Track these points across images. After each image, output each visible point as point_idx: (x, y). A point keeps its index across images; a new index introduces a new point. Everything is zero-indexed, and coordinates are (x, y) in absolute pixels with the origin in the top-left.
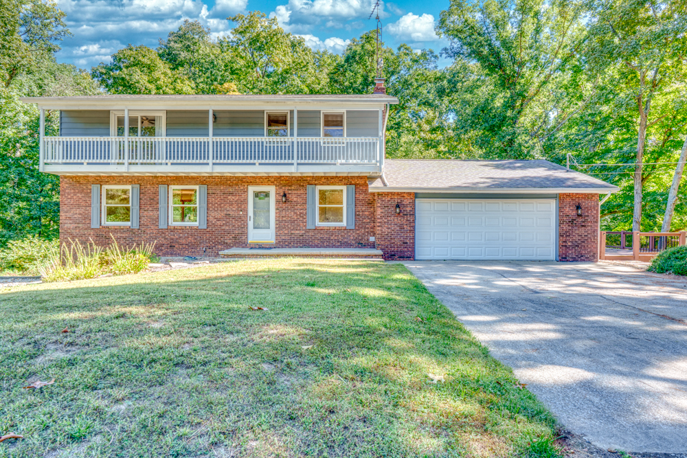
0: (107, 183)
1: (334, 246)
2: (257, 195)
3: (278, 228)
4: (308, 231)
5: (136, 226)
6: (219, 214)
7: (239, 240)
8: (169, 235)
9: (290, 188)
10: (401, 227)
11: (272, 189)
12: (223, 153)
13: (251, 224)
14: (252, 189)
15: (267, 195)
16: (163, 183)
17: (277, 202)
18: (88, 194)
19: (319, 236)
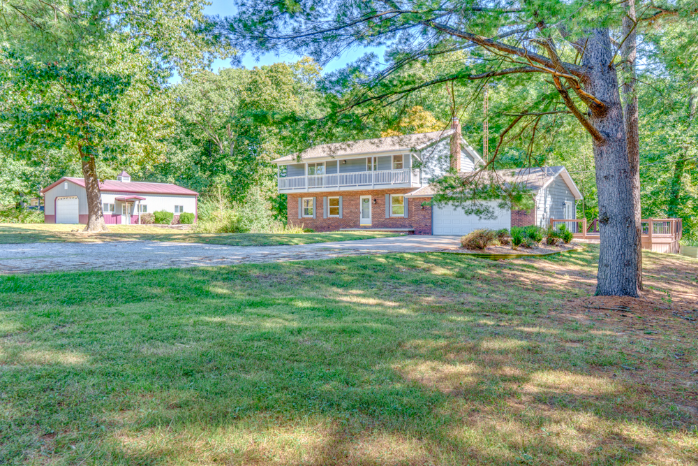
0: (304, 196)
1: (398, 227)
2: (364, 200)
3: (373, 218)
4: (386, 219)
5: (315, 218)
6: (347, 211)
7: (356, 225)
8: (327, 222)
9: (379, 197)
10: (424, 217)
11: (370, 197)
12: (344, 181)
13: (361, 215)
14: (362, 197)
15: (368, 200)
16: (325, 196)
17: (372, 204)
18: (297, 202)
19: (391, 222)
